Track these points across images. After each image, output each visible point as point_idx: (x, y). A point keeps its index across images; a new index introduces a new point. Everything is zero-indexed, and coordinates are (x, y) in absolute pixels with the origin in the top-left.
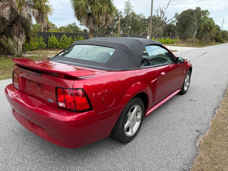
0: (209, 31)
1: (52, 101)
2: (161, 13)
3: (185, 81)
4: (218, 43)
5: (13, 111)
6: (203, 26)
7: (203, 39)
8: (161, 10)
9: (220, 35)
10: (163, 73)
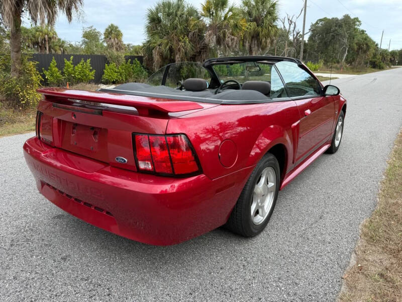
0: (365, 52)
1: (126, 160)
2: (290, 25)
3: (337, 129)
4: (376, 70)
5: (40, 185)
6: (356, 44)
7: (355, 63)
8: (290, 19)
9: (378, 58)
10: (308, 111)
